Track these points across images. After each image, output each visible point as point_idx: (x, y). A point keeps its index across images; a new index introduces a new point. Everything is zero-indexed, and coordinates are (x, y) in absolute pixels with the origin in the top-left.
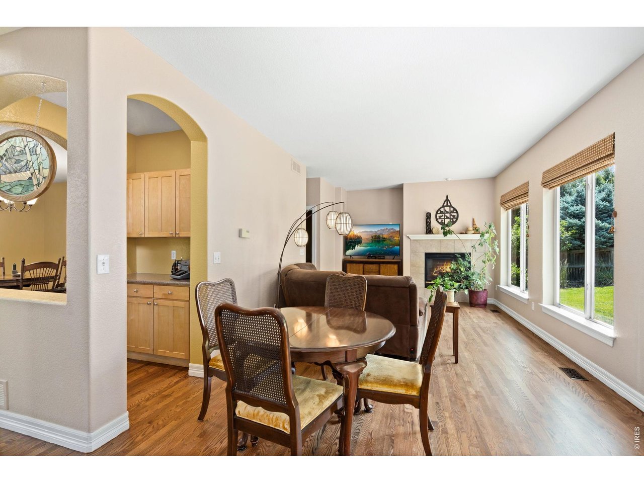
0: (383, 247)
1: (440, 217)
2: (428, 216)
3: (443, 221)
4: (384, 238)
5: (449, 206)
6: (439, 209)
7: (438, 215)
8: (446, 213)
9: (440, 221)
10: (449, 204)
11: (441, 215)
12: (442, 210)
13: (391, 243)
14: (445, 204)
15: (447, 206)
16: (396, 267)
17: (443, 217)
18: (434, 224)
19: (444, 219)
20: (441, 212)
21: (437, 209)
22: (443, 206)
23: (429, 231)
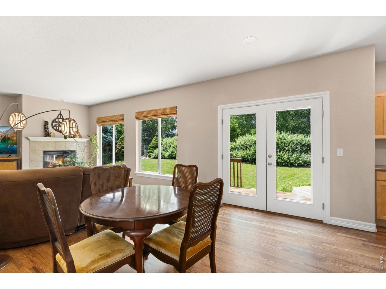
0: (7, 146)
1: (55, 125)
2: (46, 123)
3: (58, 129)
4: (8, 138)
5: (61, 119)
6: (55, 120)
7: (54, 124)
8: (59, 123)
9: (55, 128)
10: (62, 117)
11: (56, 124)
12: (57, 120)
13: (12, 142)
14: (59, 117)
15: (60, 118)
16: (15, 163)
17: (57, 126)
18: (51, 130)
19: (58, 127)
20: (56, 122)
21: (53, 119)
22: (57, 118)
23: (47, 134)
